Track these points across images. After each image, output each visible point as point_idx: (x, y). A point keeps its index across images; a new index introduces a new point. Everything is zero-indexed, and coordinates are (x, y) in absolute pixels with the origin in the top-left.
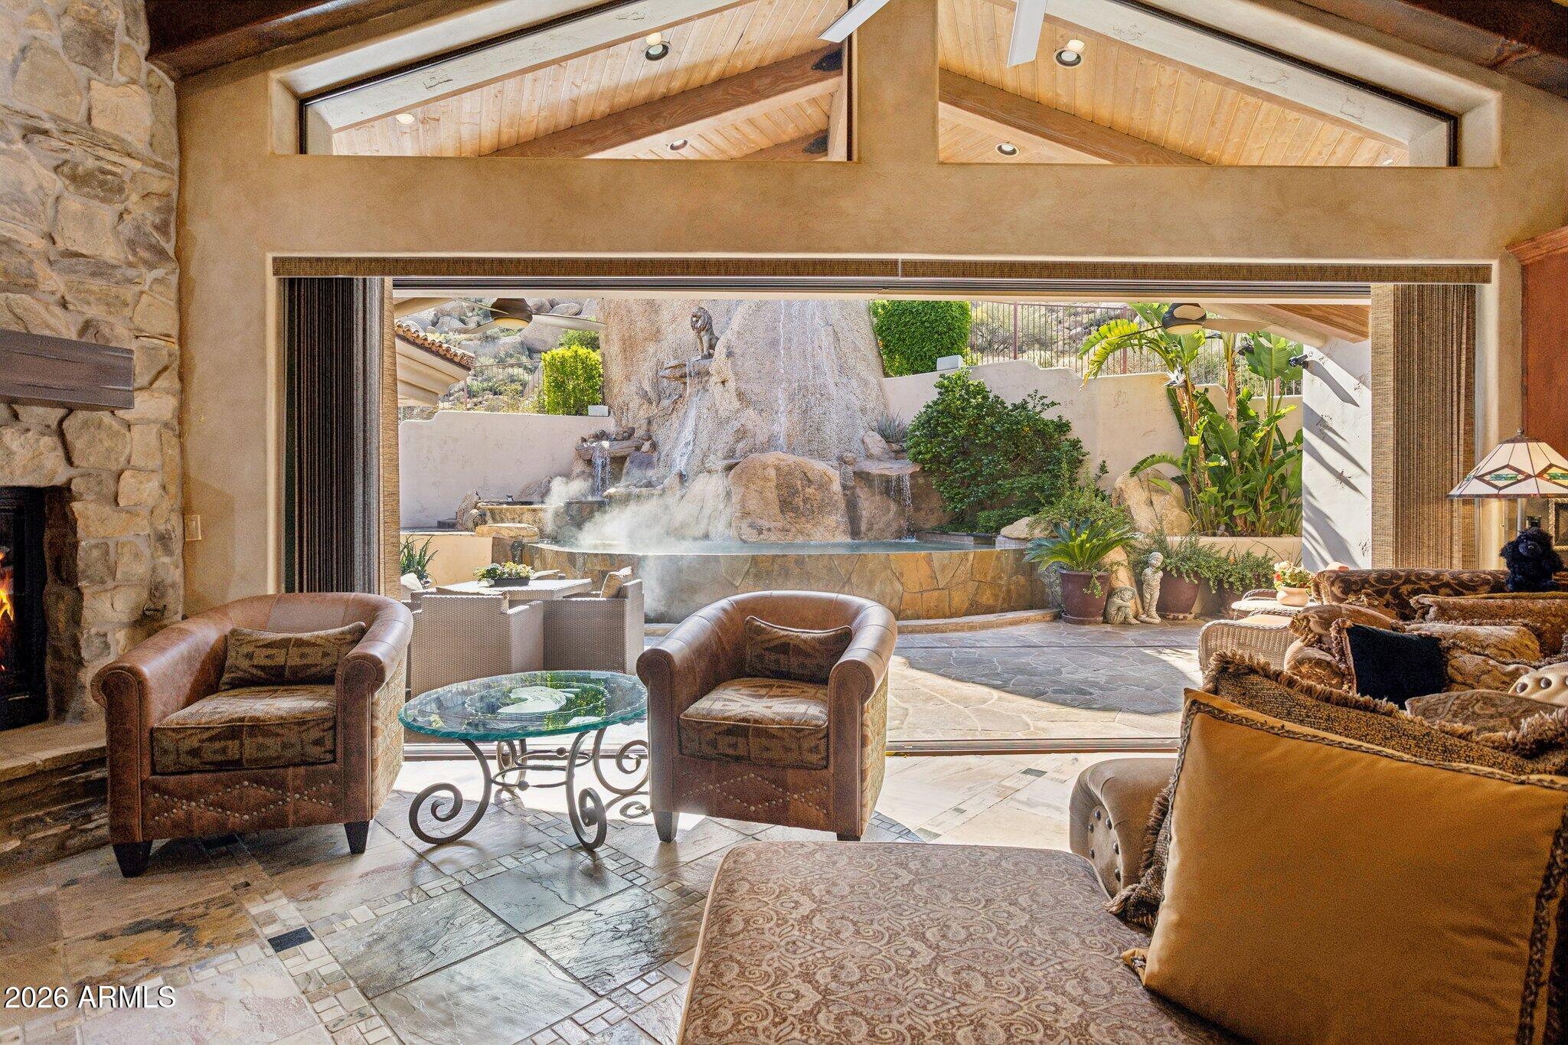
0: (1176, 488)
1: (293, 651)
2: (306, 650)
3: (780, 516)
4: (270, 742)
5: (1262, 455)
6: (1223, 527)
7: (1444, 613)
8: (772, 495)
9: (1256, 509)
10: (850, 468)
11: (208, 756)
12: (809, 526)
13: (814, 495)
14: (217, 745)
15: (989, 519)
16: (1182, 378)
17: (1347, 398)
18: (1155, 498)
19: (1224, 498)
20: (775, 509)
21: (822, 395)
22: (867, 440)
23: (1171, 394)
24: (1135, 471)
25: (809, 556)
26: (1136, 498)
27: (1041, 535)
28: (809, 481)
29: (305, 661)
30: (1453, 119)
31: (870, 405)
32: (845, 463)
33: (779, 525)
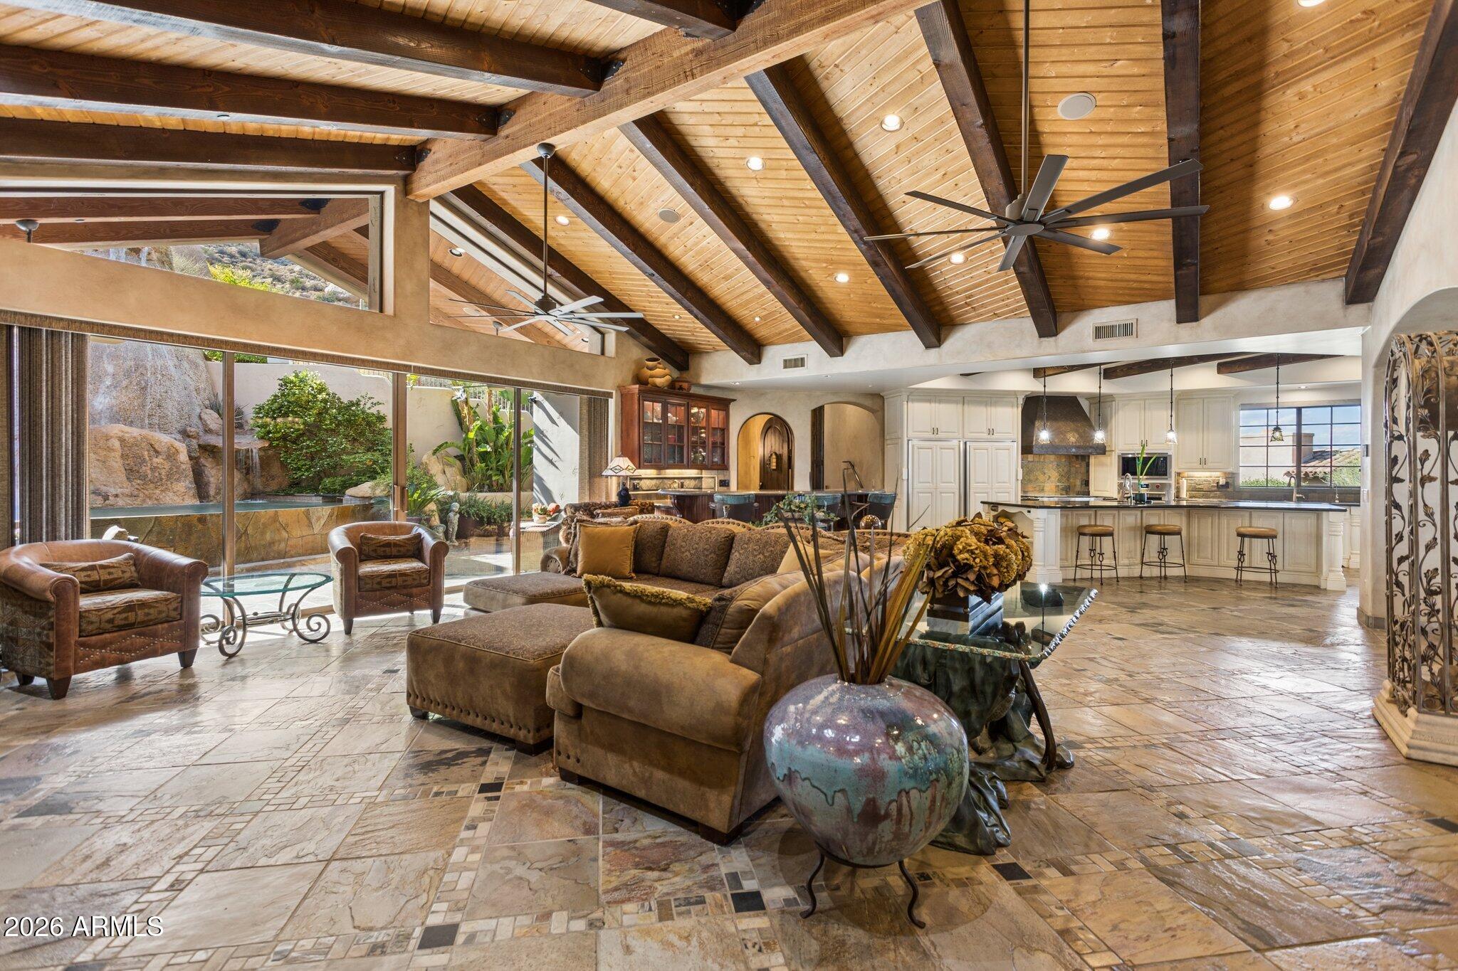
0: (458, 463)
1: (101, 571)
2: (111, 570)
3: (126, 484)
4: (152, 611)
5: (507, 444)
6: (486, 487)
7: (604, 515)
8: (116, 463)
9: (504, 477)
10: (194, 442)
11: (118, 622)
12: (157, 491)
13: (162, 464)
14: (124, 615)
15: (333, 483)
16: (465, 396)
17: (553, 422)
18: (447, 470)
19: (487, 470)
20: (121, 476)
21: (163, 375)
22: (203, 416)
23: (455, 404)
24: (435, 452)
25: (211, 515)
26: (435, 468)
27: (381, 495)
28: (156, 452)
29: (111, 577)
30: (603, 334)
31: (202, 386)
32: (189, 436)
33: (127, 491)
